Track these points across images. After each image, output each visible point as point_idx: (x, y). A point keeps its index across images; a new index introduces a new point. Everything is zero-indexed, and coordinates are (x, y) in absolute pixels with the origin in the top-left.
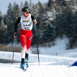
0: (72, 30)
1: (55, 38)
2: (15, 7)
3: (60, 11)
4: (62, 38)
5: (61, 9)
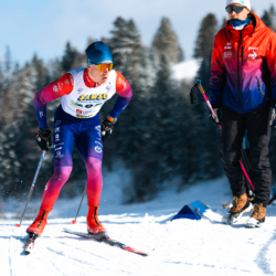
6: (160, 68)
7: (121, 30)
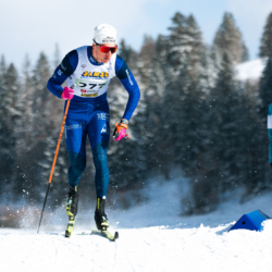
0: (202, 149)
1: (144, 178)
2: (6, 72)
3: (158, 85)
4: (167, 178)
5: (162, 78)
6: (222, 68)
7: (180, 26)
